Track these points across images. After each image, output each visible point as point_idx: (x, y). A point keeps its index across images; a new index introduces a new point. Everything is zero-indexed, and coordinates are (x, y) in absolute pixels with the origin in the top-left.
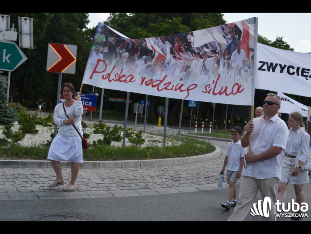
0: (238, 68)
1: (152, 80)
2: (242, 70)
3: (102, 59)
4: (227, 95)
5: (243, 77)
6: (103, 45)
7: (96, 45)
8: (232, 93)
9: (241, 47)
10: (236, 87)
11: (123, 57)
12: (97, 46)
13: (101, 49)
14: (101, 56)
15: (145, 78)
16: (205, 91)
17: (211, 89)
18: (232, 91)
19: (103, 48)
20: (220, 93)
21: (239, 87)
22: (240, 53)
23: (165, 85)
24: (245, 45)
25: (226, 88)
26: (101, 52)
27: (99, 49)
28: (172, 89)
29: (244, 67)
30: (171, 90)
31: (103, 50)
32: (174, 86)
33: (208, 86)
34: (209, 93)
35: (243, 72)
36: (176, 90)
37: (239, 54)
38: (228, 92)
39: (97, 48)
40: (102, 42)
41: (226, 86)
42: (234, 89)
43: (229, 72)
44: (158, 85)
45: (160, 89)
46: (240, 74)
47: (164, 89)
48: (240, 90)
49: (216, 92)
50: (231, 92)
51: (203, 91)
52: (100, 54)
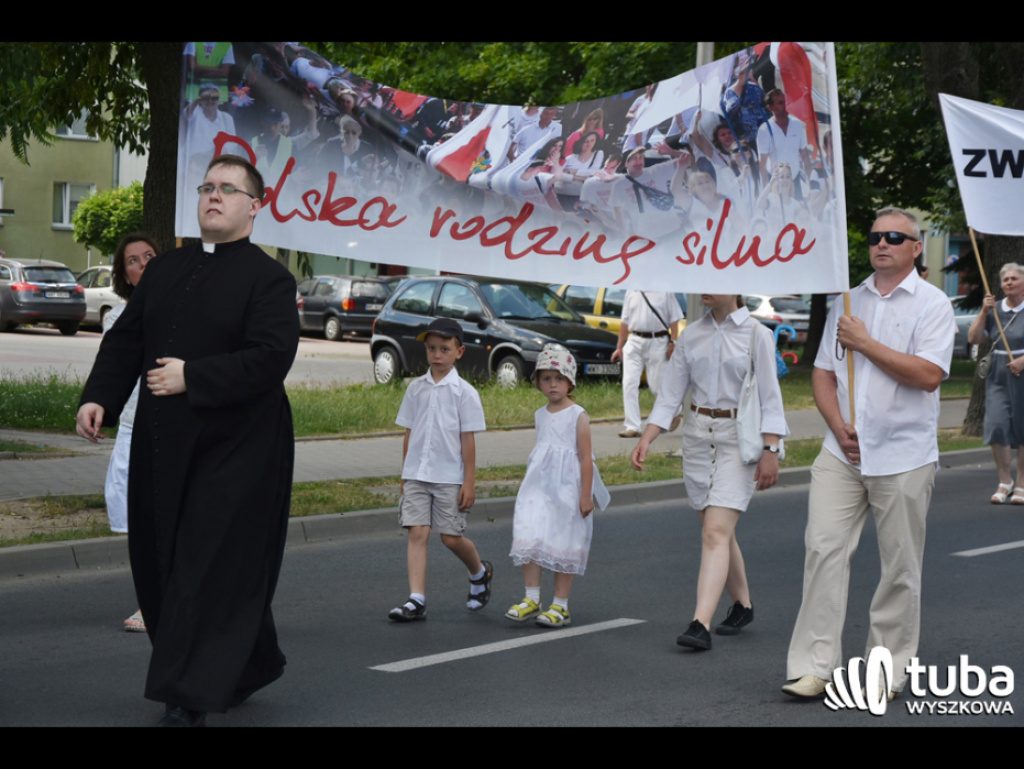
0: (789, 176)
1: (480, 220)
2: (802, 182)
3: (232, 131)
4: (760, 263)
5: (809, 204)
6: (226, 80)
7: (198, 82)
8: (777, 256)
9: (787, 108)
10: (790, 236)
11: (342, 131)
12: (203, 86)
13: (223, 94)
14: (226, 123)
15: (450, 214)
16: (686, 257)
17: (704, 249)
18: (778, 250)
19: (231, 89)
20: (737, 259)
21: (800, 236)
22: (790, 129)
23: (532, 235)
24: (802, 101)
25: (757, 241)
26: (225, 108)
27: (213, 95)
28: (562, 252)
29: (809, 174)
30: (558, 257)
31: (230, 100)
32: (568, 241)
33: (693, 239)
34: (700, 261)
35: (805, 187)
36: (578, 255)
37: (785, 132)
38: (763, 255)
39: (206, 93)
40: (221, 66)
41: (755, 235)
42: (781, 245)
43: (762, 191)
44: (507, 238)
45: (515, 251)
46: (798, 195)
47: (532, 252)
48: (803, 246)
49: (723, 257)
50: (773, 254)
51: (679, 258)
52: (219, 113)
